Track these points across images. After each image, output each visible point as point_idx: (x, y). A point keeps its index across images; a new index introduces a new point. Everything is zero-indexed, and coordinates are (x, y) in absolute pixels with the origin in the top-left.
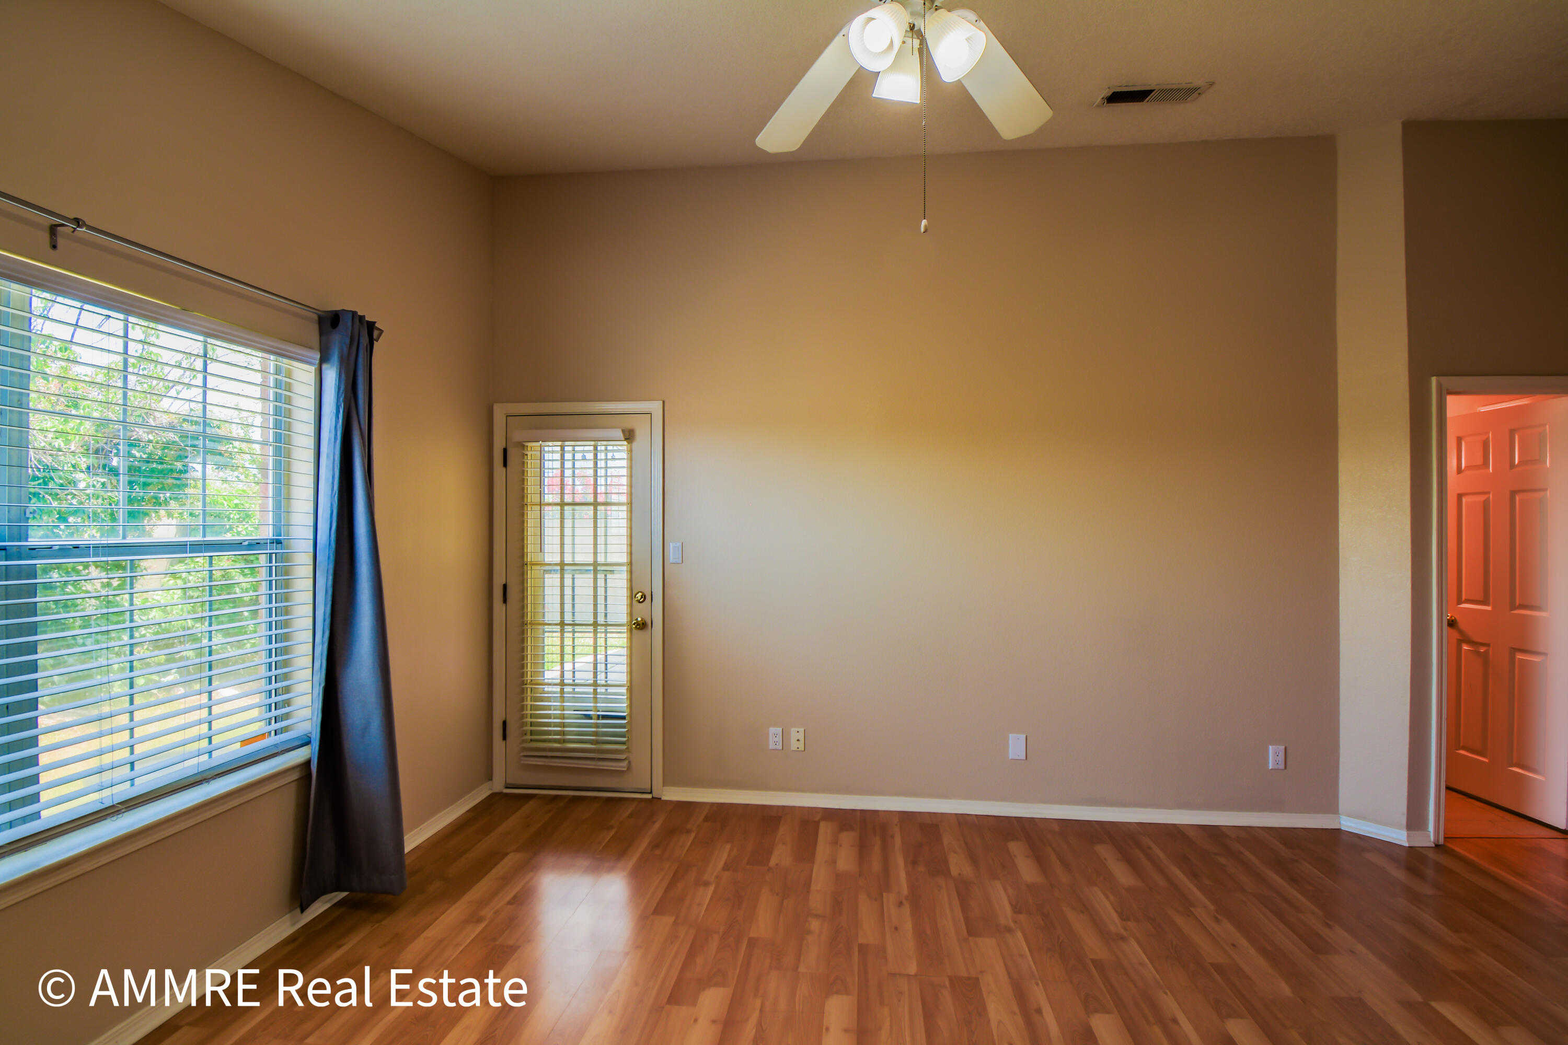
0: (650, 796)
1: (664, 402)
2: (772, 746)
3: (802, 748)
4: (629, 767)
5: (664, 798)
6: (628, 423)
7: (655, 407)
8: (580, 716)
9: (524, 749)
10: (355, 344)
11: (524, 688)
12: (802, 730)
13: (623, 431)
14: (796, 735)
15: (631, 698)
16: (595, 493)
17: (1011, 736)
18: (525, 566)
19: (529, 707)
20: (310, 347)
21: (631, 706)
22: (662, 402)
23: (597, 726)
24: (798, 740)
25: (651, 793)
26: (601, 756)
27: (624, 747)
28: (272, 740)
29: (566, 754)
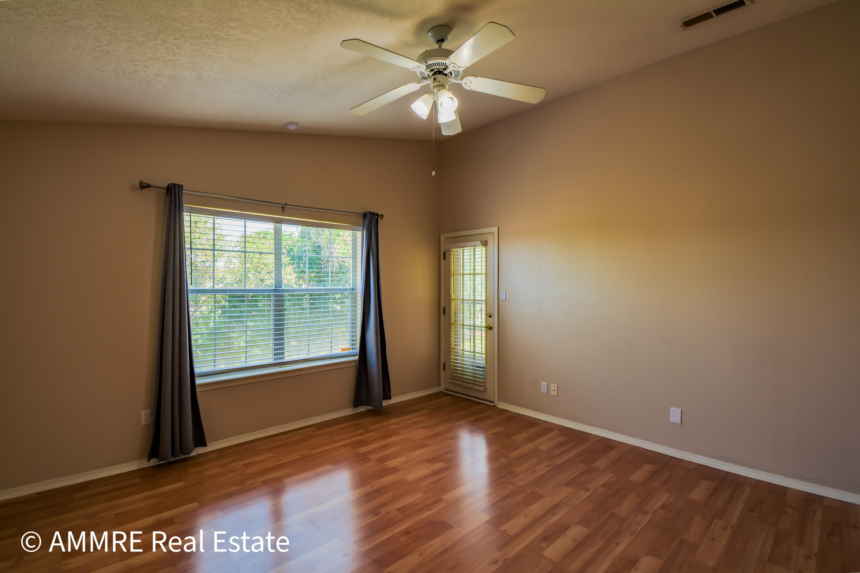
0: (493, 404)
1: (498, 227)
2: (542, 391)
3: (556, 395)
4: (485, 390)
5: (498, 406)
6: (484, 238)
7: (495, 229)
8: (470, 365)
9: (450, 375)
10: (371, 222)
11: (450, 350)
12: (556, 385)
13: (481, 242)
14: (554, 387)
15: (486, 359)
16: (474, 269)
17: (672, 408)
18: (451, 300)
19: (452, 358)
20: (359, 226)
21: (486, 363)
22: (497, 227)
23: (475, 370)
24: (554, 390)
25: (494, 403)
26: (475, 383)
27: (483, 380)
28: (351, 351)
29: (463, 380)
